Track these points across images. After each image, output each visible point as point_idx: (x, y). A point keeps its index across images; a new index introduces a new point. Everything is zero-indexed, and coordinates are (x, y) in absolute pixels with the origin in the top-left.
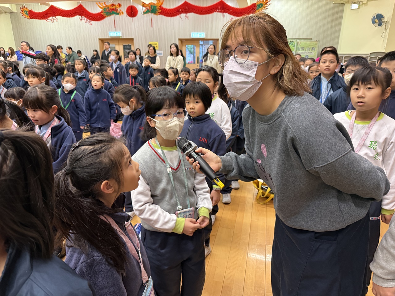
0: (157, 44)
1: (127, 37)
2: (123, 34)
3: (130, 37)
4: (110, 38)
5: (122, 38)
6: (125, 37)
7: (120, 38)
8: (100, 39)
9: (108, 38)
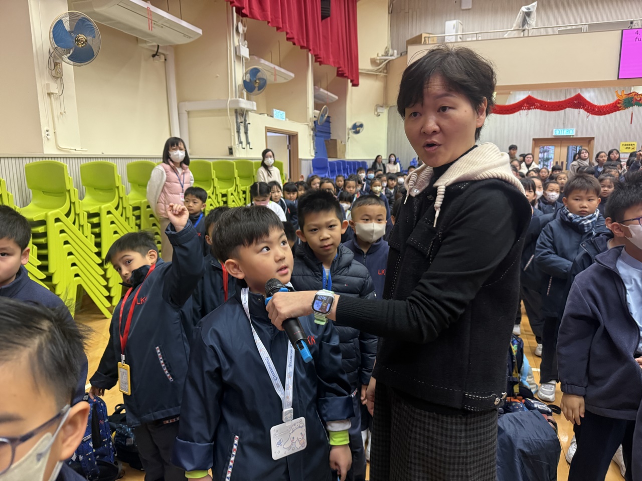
0: (634, 145)
1: (584, 136)
2: (577, 132)
3: (589, 136)
4: (553, 137)
5: (575, 137)
6: (579, 136)
7: (572, 137)
8: (534, 140)
9: (550, 137)
